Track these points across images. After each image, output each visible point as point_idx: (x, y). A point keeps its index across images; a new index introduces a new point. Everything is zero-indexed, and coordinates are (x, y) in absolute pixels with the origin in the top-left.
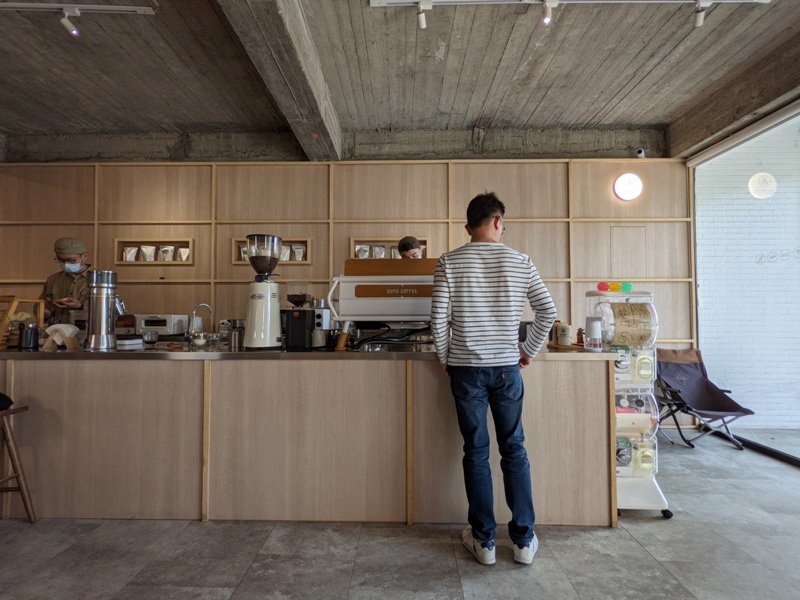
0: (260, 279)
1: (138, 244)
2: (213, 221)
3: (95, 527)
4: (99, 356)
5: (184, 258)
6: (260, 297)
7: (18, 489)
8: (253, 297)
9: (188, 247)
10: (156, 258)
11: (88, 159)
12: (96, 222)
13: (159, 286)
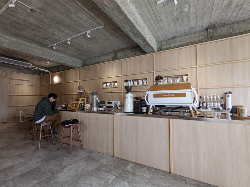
0: (127, 93)
1: (106, 83)
2: (122, 75)
3: (93, 152)
4: (94, 112)
5: (116, 86)
6: (127, 98)
7: (80, 141)
8: (126, 98)
9: (116, 83)
10: (110, 86)
11: (96, 63)
12: (98, 78)
13: (111, 93)
